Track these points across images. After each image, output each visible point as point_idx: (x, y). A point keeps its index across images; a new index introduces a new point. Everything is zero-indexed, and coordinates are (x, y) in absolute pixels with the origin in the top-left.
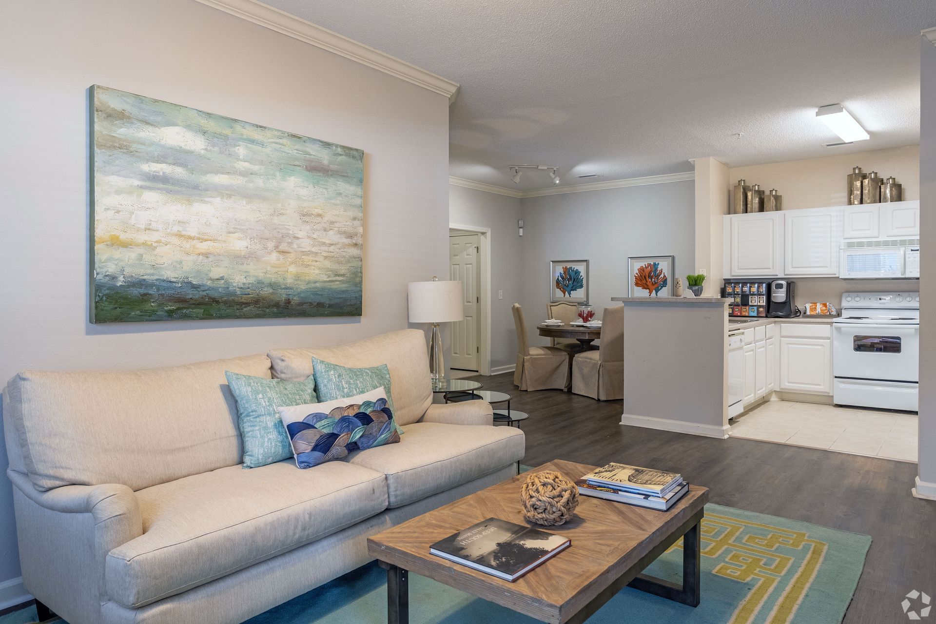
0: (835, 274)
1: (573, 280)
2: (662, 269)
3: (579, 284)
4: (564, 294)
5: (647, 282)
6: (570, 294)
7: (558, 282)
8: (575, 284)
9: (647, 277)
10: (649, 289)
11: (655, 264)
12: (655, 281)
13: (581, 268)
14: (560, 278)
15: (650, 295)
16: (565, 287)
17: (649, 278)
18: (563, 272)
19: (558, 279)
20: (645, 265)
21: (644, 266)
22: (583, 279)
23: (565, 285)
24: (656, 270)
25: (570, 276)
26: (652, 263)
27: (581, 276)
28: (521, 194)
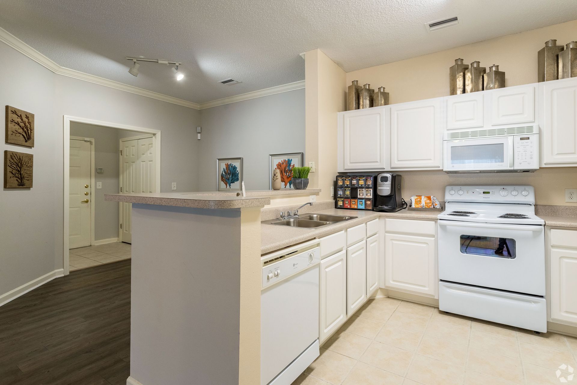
0: (439, 167)
1: (232, 174)
2: (294, 165)
3: (236, 178)
4: (226, 185)
5: (283, 176)
6: (230, 186)
7: (222, 176)
8: (233, 177)
9: (283, 172)
10: (285, 182)
11: (289, 160)
12: (289, 175)
13: (237, 164)
14: (224, 173)
15: (285, 187)
16: (227, 180)
17: (285, 172)
18: (225, 168)
19: (222, 173)
20: (282, 161)
21: (281, 163)
22: (238, 173)
23: (227, 179)
24: (290, 165)
25: (230, 171)
26: (287, 160)
27: (238, 171)
28: (199, 106)
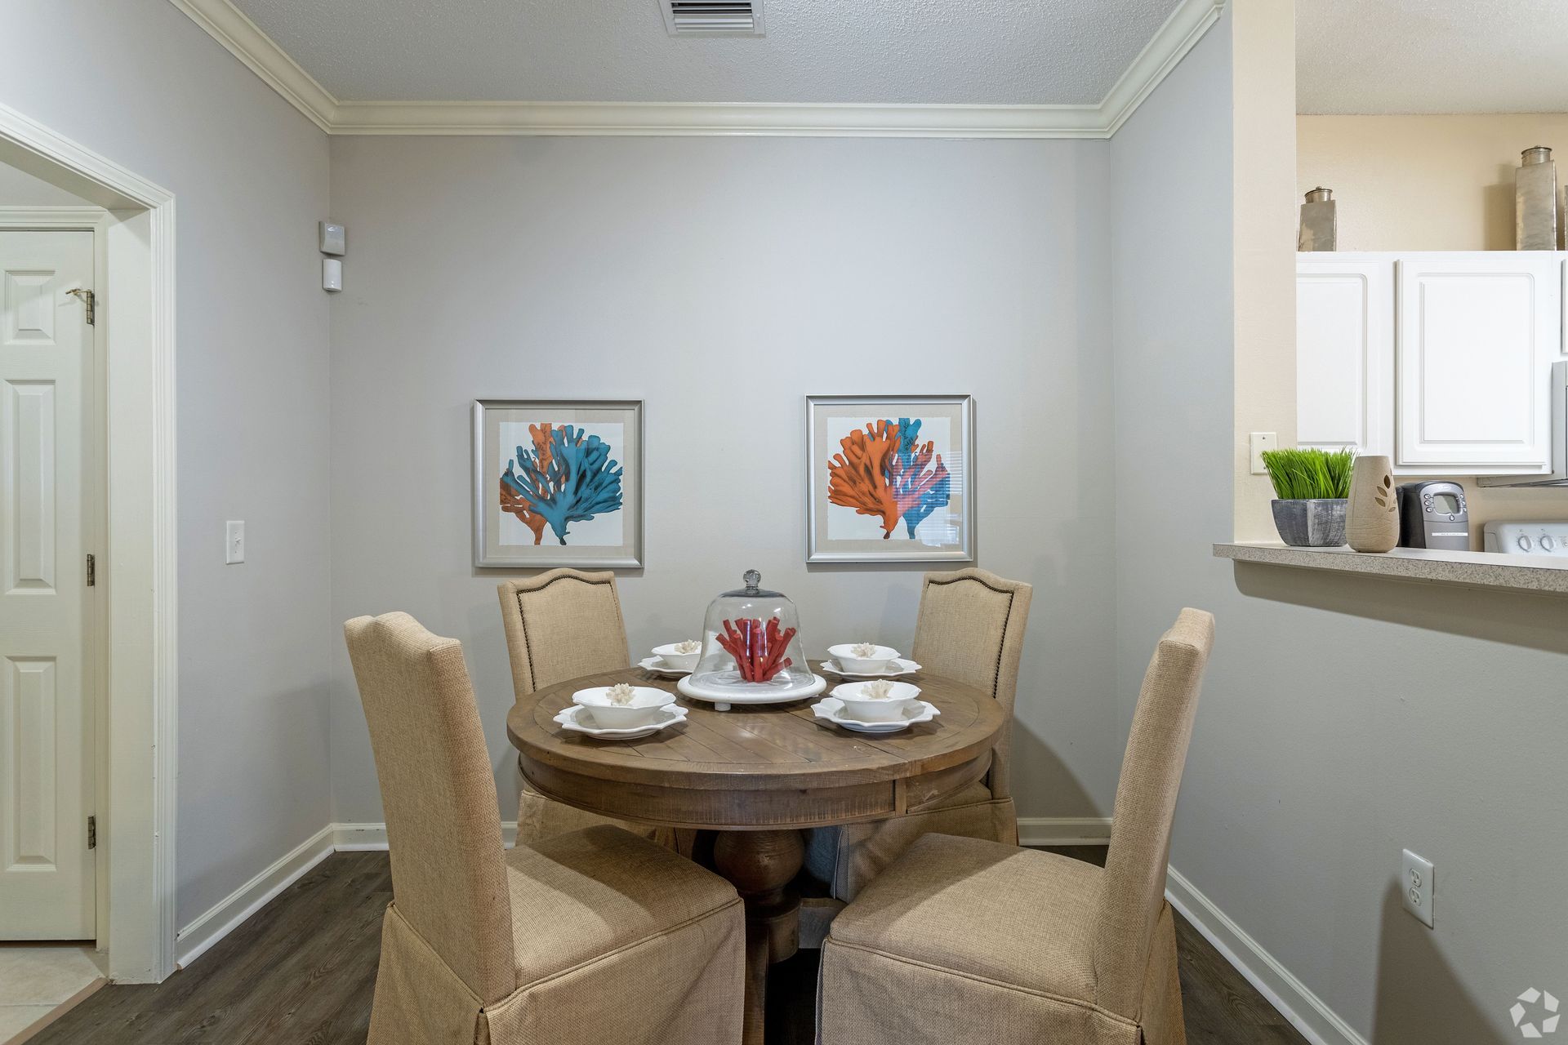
0: (1540, 467)
1: (574, 477)
2: (931, 444)
3: (604, 495)
4: (538, 532)
5: (875, 487)
6: (561, 533)
7: (508, 487)
8: (585, 492)
9: (876, 471)
10: (883, 513)
11: (904, 424)
12: (905, 486)
13: (613, 433)
14: (518, 471)
15: (887, 536)
16: (542, 507)
17: (883, 474)
18: (529, 446)
19: (509, 473)
20: (869, 426)
21: (866, 432)
22: (619, 473)
23: (542, 499)
24: (910, 443)
25: (564, 462)
26: (895, 422)
27: (614, 463)
28: (332, 115)
